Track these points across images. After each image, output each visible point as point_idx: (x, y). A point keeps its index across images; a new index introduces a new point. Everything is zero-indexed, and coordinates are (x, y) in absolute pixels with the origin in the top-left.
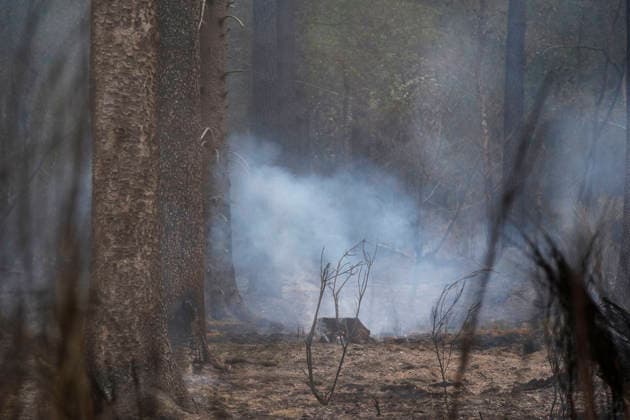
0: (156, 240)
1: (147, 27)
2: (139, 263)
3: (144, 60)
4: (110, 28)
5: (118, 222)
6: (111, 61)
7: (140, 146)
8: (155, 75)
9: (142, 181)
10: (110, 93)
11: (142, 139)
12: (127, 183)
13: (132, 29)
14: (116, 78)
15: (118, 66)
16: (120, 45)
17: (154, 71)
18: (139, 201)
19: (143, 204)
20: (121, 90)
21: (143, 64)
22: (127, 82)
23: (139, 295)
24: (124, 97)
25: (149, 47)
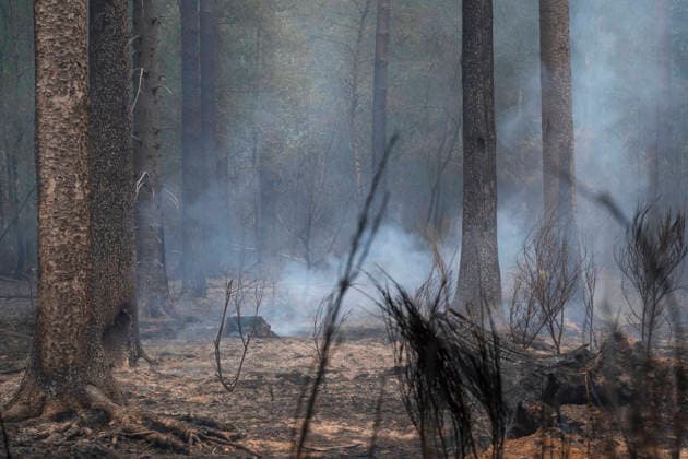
0: (90, 266)
1: (80, 95)
2: (76, 285)
3: (78, 121)
4: (50, 96)
5: (59, 251)
6: (51, 123)
7: (76, 190)
8: (87, 133)
9: (77, 218)
10: (50, 148)
11: (77, 185)
12: (65, 221)
13: (67, 97)
14: (55, 136)
15: (57, 126)
16: (59, 109)
17: (86, 130)
18: (75, 235)
19: (78, 237)
20: (59, 145)
21: (77, 124)
22: (64, 139)
23: (76, 310)
24: (62, 151)
25: (82, 111)
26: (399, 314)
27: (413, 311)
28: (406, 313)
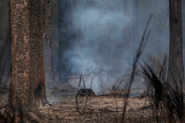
0: (30, 67)
1: (26, 4)
2: (25, 74)
3: (25, 13)
4: (15, 4)
5: (18, 62)
6: (15, 14)
7: (25, 39)
8: (28, 18)
9: (25, 50)
10: (15, 24)
11: (25, 37)
12: (21, 51)
13: (21, 4)
14: (17, 19)
15: (17, 15)
16: (18, 9)
17: (28, 17)
18: (24, 56)
19: (26, 57)
20: (18, 22)
21: (25, 15)
22: (20, 20)
23: (25, 84)
24: (19, 25)
25: (27, 10)
26: (148, 76)
27: (154, 75)
28: (151, 75)
